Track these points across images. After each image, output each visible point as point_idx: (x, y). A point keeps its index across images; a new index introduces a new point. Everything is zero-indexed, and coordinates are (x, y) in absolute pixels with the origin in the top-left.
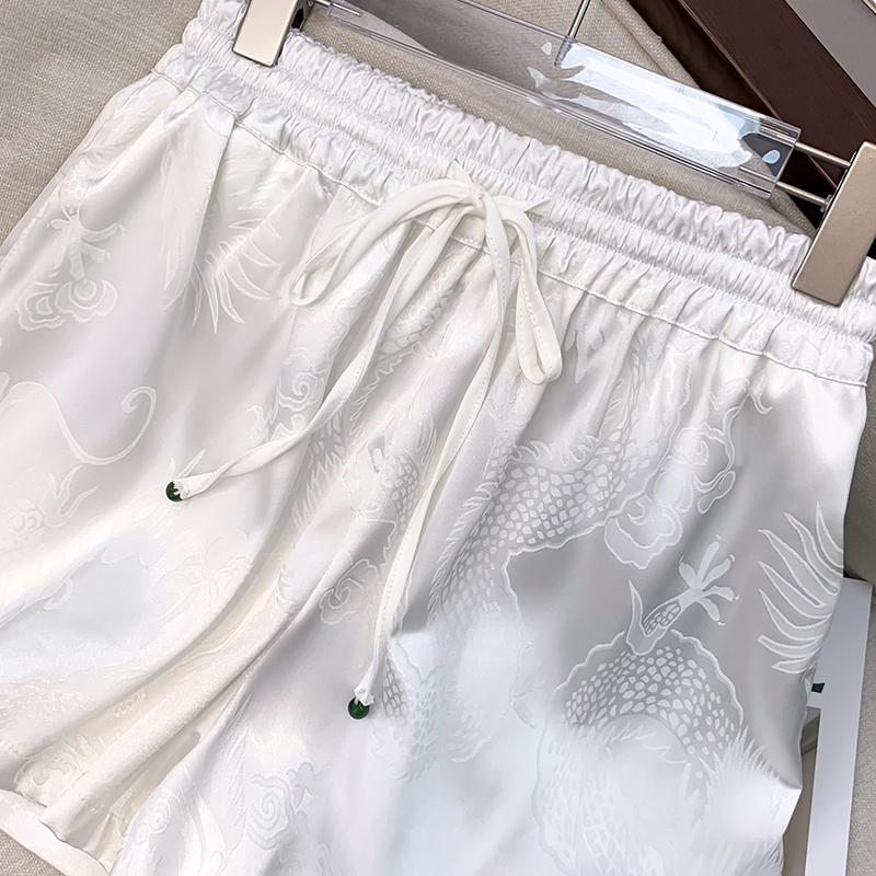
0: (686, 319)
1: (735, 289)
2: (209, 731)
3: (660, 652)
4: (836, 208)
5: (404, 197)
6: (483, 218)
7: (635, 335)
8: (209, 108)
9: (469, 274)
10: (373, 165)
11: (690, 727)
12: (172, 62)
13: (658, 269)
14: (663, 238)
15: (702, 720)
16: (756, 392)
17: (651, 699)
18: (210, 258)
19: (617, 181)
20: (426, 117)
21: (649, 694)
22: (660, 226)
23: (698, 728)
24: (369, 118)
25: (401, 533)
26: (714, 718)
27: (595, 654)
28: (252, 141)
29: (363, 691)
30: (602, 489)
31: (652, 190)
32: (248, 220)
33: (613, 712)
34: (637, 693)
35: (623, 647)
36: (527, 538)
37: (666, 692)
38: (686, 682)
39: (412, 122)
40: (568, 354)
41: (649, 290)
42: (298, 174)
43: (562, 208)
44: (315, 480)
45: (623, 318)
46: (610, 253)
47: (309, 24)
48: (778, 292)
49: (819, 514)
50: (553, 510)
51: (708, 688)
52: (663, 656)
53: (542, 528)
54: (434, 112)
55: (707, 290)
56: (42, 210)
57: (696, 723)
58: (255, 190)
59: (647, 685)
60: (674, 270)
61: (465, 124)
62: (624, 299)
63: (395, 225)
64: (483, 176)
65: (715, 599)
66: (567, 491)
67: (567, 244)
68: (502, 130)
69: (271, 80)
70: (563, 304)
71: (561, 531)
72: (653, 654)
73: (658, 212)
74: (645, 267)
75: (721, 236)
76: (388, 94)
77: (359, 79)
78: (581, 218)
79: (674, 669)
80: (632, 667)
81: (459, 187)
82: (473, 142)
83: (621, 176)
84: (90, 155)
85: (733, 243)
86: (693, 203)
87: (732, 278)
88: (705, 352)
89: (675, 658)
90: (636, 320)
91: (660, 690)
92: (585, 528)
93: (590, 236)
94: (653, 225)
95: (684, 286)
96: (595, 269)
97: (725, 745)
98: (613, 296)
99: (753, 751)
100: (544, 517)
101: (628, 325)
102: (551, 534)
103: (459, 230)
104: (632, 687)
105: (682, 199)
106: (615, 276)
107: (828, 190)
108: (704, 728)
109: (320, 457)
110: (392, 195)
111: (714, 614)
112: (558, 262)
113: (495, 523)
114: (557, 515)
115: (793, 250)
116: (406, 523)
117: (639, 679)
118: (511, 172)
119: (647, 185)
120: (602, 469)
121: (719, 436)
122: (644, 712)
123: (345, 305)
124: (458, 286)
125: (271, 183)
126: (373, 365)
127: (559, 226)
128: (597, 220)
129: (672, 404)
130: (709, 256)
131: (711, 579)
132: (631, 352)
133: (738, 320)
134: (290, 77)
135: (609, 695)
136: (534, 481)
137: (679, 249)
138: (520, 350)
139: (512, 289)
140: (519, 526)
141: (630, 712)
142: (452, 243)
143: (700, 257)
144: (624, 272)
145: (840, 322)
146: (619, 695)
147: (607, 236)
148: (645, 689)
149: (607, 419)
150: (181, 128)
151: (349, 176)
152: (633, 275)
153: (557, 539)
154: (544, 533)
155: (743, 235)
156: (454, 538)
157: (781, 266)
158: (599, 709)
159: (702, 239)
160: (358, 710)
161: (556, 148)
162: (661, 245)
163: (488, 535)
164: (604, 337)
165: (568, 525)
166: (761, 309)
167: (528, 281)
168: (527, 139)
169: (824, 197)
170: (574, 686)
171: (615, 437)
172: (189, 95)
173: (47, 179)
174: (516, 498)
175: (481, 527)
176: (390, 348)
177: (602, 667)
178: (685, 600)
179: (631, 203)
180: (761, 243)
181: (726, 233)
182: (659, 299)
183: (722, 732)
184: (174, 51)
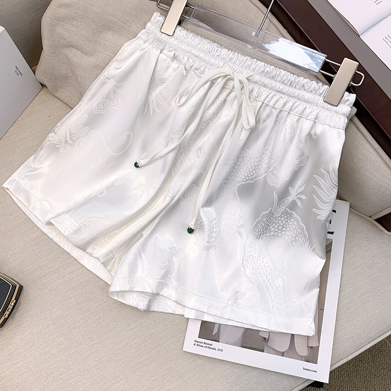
0: (292, 111)
1: (307, 102)
2: (146, 233)
3: (282, 216)
4: (337, 78)
5: (210, 74)
6: (233, 80)
7: (277, 116)
8: (153, 47)
9: (229, 97)
10: (201, 64)
11: (292, 240)
12: (142, 34)
13: (285, 96)
14: (286, 86)
15: (295, 238)
16: (313, 132)
17: (280, 231)
18: (150, 93)
19: (273, 69)
20: (217, 50)
21: (279, 229)
22: (285, 83)
23: (294, 241)
24: (200, 51)
25: (205, 177)
26: (299, 237)
27: (263, 215)
28: (165, 57)
29: (192, 225)
30: (266, 164)
31: (283, 72)
32: (163, 81)
33: (268, 235)
34: (275, 229)
35: (271, 213)
36: (243, 179)
37: (284, 229)
38: (290, 226)
39: (213, 52)
40: (257, 121)
41: (282, 102)
42: (178, 67)
43: (257, 78)
44: (179, 161)
45: (274, 111)
46: (271, 91)
47: (183, 25)
48: (320, 102)
49: (330, 168)
50: (251, 170)
51: (297, 228)
52: (283, 217)
53: (248, 176)
54: (220, 49)
55: (299, 102)
56: (102, 77)
57: (293, 239)
58: (165, 72)
59: (278, 227)
60: (290, 96)
61: (228, 53)
62: (274, 105)
63: (207, 82)
64: (234, 68)
65: (299, 199)
66: (256, 164)
67: (258, 88)
68: (239, 54)
69: (172, 40)
70: (256, 106)
71: (253, 177)
72: (280, 216)
73: (285, 79)
74: (281, 95)
75: (303, 86)
76: (206, 44)
77: (198, 39)
78: (262, 80)
79: (287, 222)
80: (274, 220)
81: (227, 70)
82: (231, 58)
83: (274, 68)
84: (117, 60)
85: (307, 88)
86: (295, 76)
87: (306, 98)
88: (298, 120)
89: (287, 218)
90: (278, 111)
91: (282, 228)
92: (261, 176)
93: (265, 86)
94: (283, 82)
95: (292, 101)
96: (266, 95)
97: (302, 246)
98: (271, 104)
99: (311, 247)
100: (249, 172)
101: (275, 112)
102: (250, 178)
103: (225, 84)
104: (274, 227)
105: (292, 75)
106: (272, 98)
107: (334, 73)
108: (295, 241)
109: (181, 154)
110: (206, 73)
111: (299, 204)
112: (255, 93)
113: (233, 175)
114: (252, 171)
115: (324, 90)
116: (207, 174)
117: (276, 225)
118: (242, 67)
119: (282, 70)
120: (266, 158)
121: (302, 146)
122: (277, 235)
123: (191, 106)
124: (225, 101)
125: (170, 70)
126: (199, 124)
127: (256, 83)
128: (267, 81)
129: (288, 136)
130: (299, 92)
131: (298, 192)
132: (276, 121)
133: (308, 111)
134: (177, 39)
135: (267, 229)
136: (246, 162)
137: (291, 90)
138: (243, 120)
139: (241, 101)
140: (241, 176)
141: (273, 235)
142: (223, 88)
143: (297, 92)
144: (274, 96)
145: (337, 111)
146: (270, 230)
147: (270, 86)
148: (278, 228)
149: (268, 142)
150: (145, 53)
151: (194, 68)
152: (277, 98)
153: (252, 179)
154: (248, 177)
155: (310, 85)
156: (221, 178)
157: (320, 95)
158: (264, 234)
159: (298, 87)
160: (190, 231)
161: (255, 60)
162: (286, 89)
163: (231, 179)
164: (268, 116)
165: (255, 175)
166: (314, 108)
167: (246, 98)
168: (247, 57)
169: (333, 75)
170: (256, 226)
171: (271, 147)
172: (147, 44)
173: (104, 68)
174: (240, 167)
175: (229, 176)
176: (204, 120)
177: (265, 219)
178: (290, 199)
179: (277, 76)
180: (315, 88)
181: (305, 85)
182: (285, 105)
183: (301, 242)
184: (143, 31)
